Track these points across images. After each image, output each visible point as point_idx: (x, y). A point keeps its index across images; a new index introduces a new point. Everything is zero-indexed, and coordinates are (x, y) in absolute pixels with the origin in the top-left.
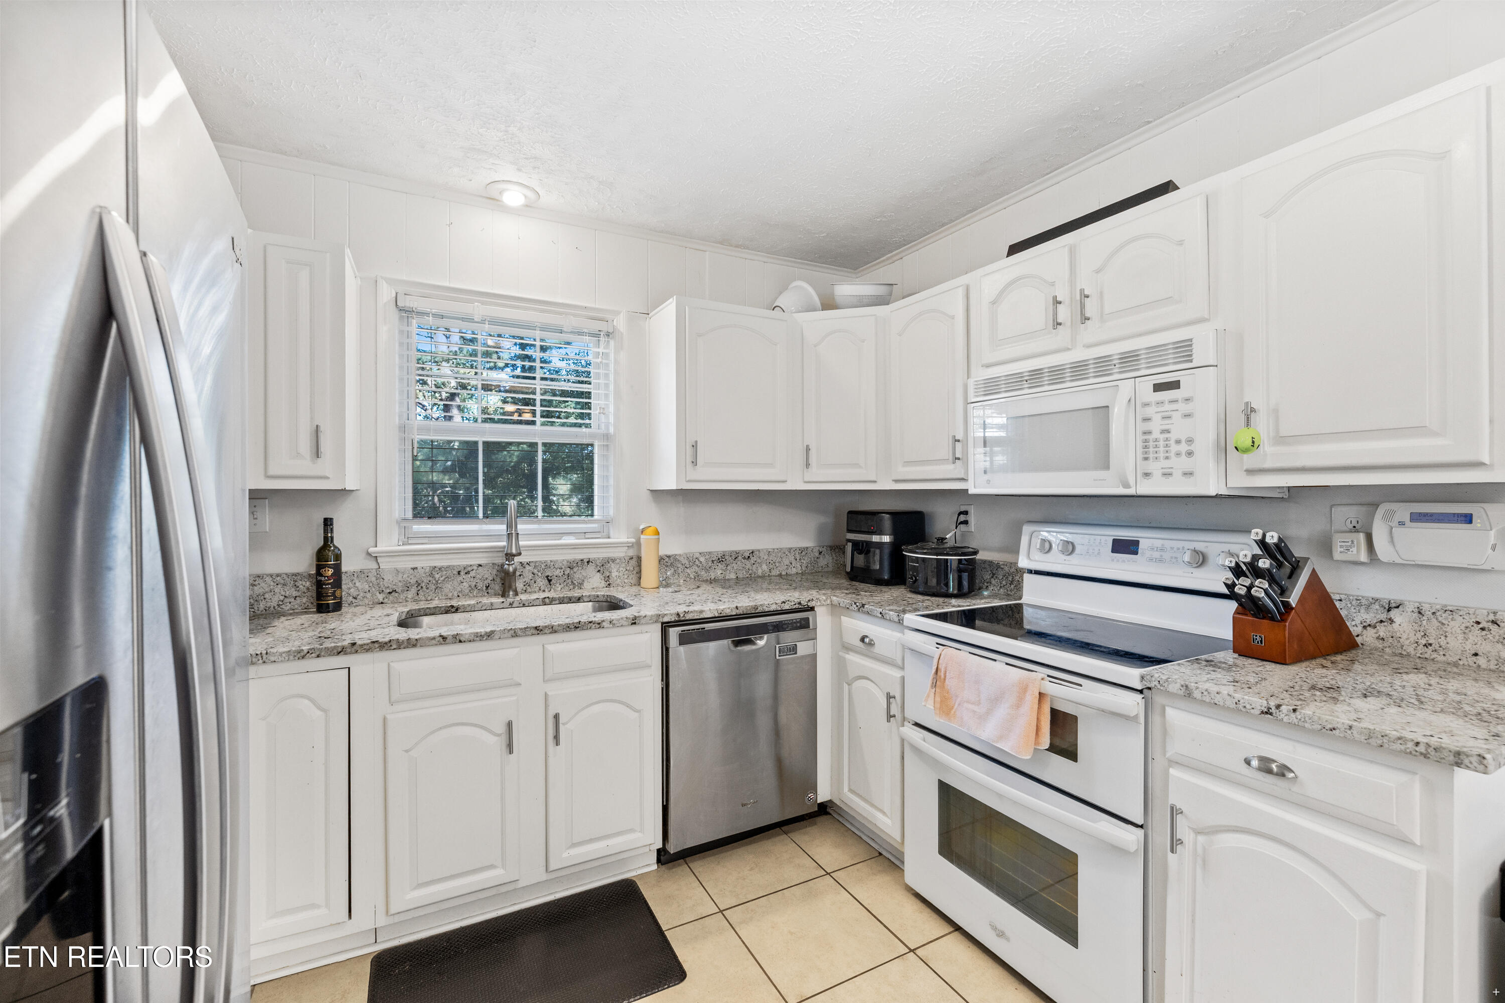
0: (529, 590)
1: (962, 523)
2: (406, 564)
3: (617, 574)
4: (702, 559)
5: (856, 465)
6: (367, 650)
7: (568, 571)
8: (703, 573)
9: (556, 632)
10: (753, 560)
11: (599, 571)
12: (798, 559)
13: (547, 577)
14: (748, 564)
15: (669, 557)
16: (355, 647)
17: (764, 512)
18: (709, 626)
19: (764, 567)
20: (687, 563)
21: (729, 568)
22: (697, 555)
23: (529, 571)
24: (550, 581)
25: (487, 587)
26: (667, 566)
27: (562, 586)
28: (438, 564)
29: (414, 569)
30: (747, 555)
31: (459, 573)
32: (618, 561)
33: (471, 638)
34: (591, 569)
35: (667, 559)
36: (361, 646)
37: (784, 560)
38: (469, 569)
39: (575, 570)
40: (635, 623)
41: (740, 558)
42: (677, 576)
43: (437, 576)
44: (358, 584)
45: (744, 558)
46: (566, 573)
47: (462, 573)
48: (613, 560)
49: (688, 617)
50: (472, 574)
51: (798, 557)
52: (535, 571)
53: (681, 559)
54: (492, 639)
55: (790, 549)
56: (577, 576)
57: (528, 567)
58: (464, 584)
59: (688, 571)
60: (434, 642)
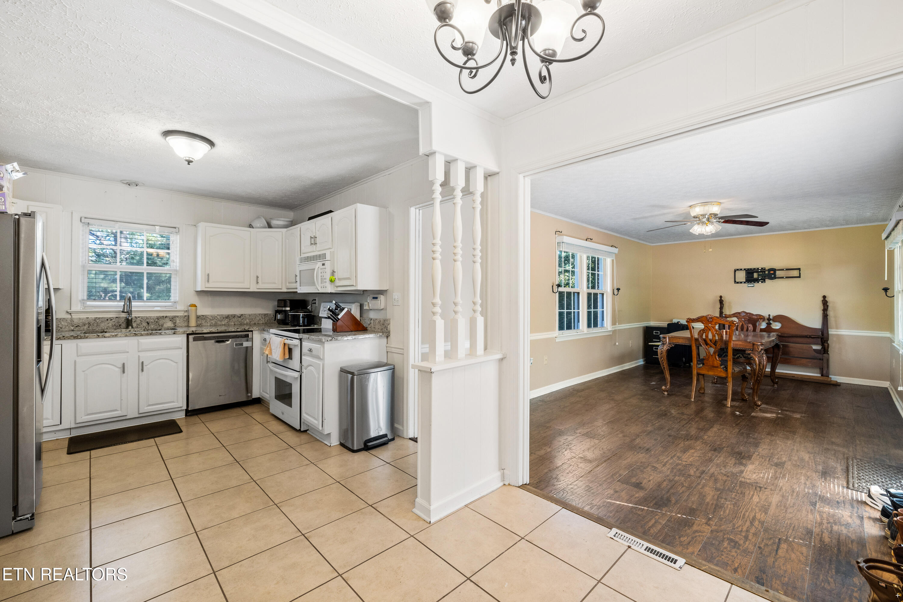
0: (139, 327)
1: (314, 303)
2: (84, 316)
3: (179, 322)
4: (218, 317)
5: (275, 283)
6: (69, 339)
7: (157, 320)
8: (219, 322)
9: (142, 335)
10: (242, 318)
11: (171, 320)
12: (263, 318)
13: (147, 322)
14: (240, 319)
15: (203, 316)
16: (64, 337)
17: (248, 300)
18: (205, 335)
19: (247, 320)
20: (211, 318)
21: (231, 320)
22: (217, 315)
23: (139, 320)
24: (148, 324)
25: (120, 325)
26: (202, 319)
27: (154, 325)
28: (98, 316)
29: (87, 318)
30: (239, 316)
31: (107, 320)
32: (179, 317)
33: (109, 336)
34: (167, 319)
35: (202, 317)
36: (67, 337)
37: (257, 318)
38: (112, 318)
39: (160, 320)
40: (175, 333)
41: (236, 317)
42: (206, 323)
43: (98, 321)
44: (62, 323)
45: (238, 317)
47: (109, 320)
48: (177, 317)
49: (197, 332)
50: (113, 320)
51: (263, 317)
52: (142, 320)
53: (209, 317)
54: (117, 337)
55: (259, 314)
56: (160, 322)
57: (138, 318)
58: (110, 324)
59: (212, 321)
60: (94, 337)
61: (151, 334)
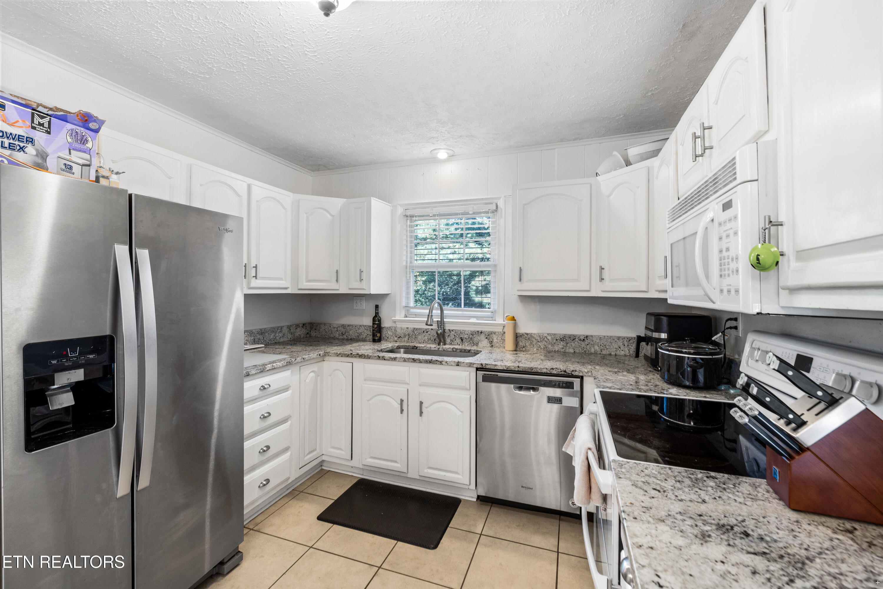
0: (453, 343)
1: (731, 328)
2: (405, 326)
3: (496, 340)
4: (549, 338)
5: (634, 280)
6: (355, 357)
7: (471, 336)
8: (550, 346)
9: (421, 362)
10: (587, 342)
11: (487, 338)
12: (626, 345)
13: (461, 338)
14: (583, 344)
15: (527, 334)
16: (352, 355)
17: (599, 311)
18: (500, 374)
19: (596, 347)
20: (539, 339)
21: (568, 345)
22: (546, 335)
23: (453, 334)
24: (462, 340)
25: (435, 340)
26: (526, 340)
27: (468, 343)
28: (417, 327)
29: (407, 328)
30: (582, 338)
31: (424, 331)
32: (497, 333)
33: (389, 359)
34: (482, 337)
35: (526, 336)
36: (354, 355)
37: (613, 344)
38: (428, 330)
39: (474, 336)
40: (458, 365)
41: (577, 339)
42: (532, 346)
43: (416, 332)
44: (389, 332)
45: (580, 340)
46: (470, 337)
47: (425, 332)
48: (495, 333)
49: (488, 367)
50: (429, 333)
51: (626, 344)
52: (456, 334)
53: (535, 336)
55: (619, 338)
56: (475, 339)
57: (452, 332)
58: (426, 337)
59: (540, 344)
60: (376, 358)
61: (430, 362)
